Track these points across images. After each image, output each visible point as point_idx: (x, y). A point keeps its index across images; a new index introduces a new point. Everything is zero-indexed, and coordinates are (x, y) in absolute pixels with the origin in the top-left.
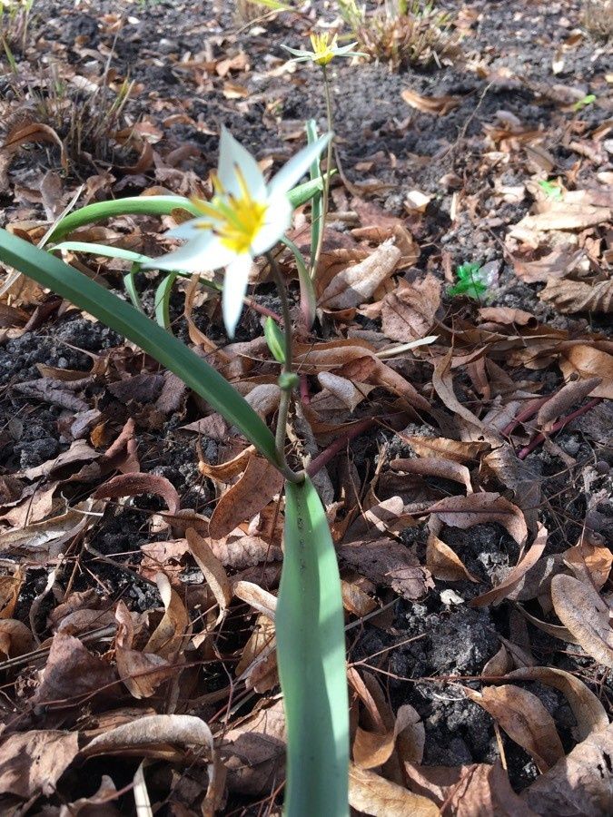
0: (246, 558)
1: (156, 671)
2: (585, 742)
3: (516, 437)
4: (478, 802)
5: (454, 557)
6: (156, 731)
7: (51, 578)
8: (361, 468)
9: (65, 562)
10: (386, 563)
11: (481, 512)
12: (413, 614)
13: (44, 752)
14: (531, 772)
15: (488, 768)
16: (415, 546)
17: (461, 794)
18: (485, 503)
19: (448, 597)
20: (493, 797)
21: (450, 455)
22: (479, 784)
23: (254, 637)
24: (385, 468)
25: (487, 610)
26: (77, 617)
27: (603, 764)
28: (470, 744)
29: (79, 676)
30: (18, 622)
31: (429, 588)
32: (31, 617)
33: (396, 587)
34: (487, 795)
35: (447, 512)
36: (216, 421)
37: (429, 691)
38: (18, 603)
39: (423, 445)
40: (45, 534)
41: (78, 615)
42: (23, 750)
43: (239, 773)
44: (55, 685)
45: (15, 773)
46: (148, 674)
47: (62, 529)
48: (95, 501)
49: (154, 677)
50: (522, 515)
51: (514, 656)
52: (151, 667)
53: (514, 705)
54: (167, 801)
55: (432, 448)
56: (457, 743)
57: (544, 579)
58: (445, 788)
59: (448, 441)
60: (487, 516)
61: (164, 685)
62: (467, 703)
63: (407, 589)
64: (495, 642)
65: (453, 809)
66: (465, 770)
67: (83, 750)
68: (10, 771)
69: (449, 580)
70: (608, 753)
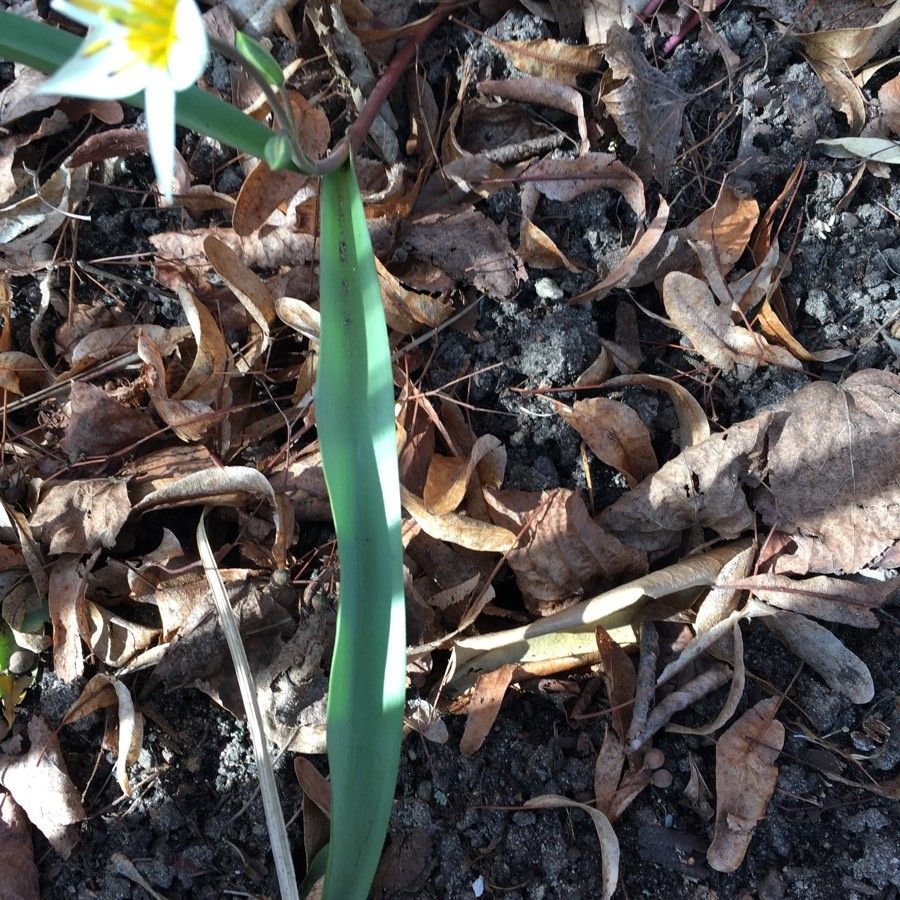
0: (289, 255)
1: (199, 419)
2: (675, 459)
3: (663, 17)
4: (555, 529)
5: (550, 244)
6: (211, 484)
7: (44, 287)
8: (437, 87)
9: (56, 267)
10: (468, 251)
11: (590, 178)
12: (501, 312)
13: (93, 506)
14: (620, 483)
15: (568, 493)
16: (505, 223)
17: (539, 518)
18: (596, 167)
19: (545, 289)
20: (570, 525)
21: (563, 66)
22: (558, 510)
23: (309, 359)
24: (472, 91)
25: (589, 305)
26: (91, 342)
27: (690, 483)
28: (556, 461)
29: (112, 423)
30: (20, 354)
31: (521, 280)
32: (34, 344)
33: (479, 285)
34: (564, 522)
35: (546, 179)
36: (220, 22)
37: (515, 405)
38: (11, 320)
39: (523, 53)
40: (19, 221)
41: (91, 338)
42: (69, 504)
43: (309, 504)
44: (87, 434)
45: (67, 531)
46: (191, 422)
47: (38, 211)
48: (72, 170)
49: (198, 425)
50: (641, 184)
51: (615, 359)
52: (193, 416)
53: (606, 421)
54: (236, 544)
55: (538, 58)
56: (543, 461)
57: (663, 259)
58: (523, 514)
59: (561, 44)
60: (599, 182)
61: (211, 430)
62: (555, 419)
63: (493, 285)
64: (595, 347)
65: (530, 533)
66: (545, 495)
67: (136, 506)
68: (63, 529)
69: (545, 268)
70: (697, 473)
